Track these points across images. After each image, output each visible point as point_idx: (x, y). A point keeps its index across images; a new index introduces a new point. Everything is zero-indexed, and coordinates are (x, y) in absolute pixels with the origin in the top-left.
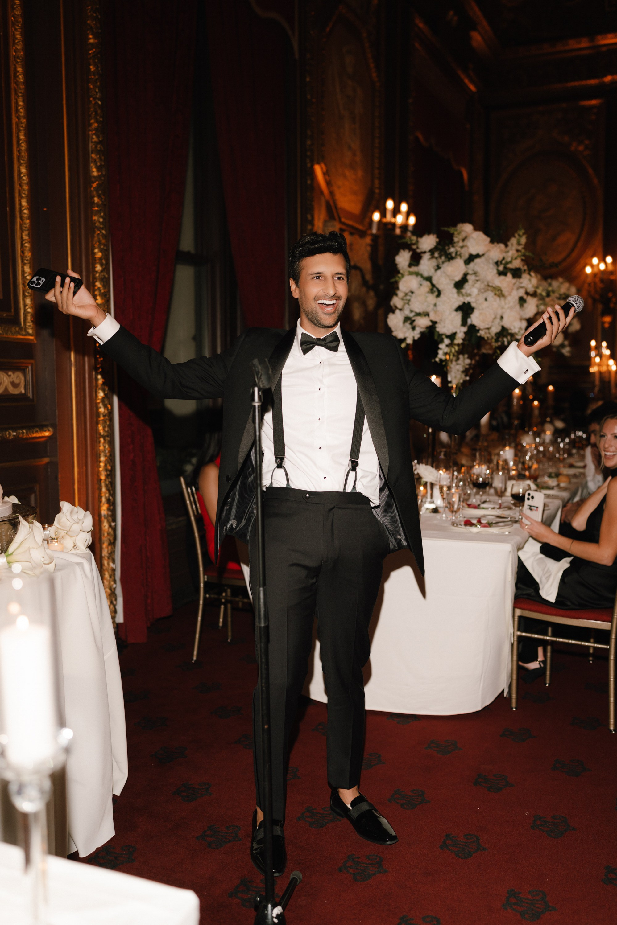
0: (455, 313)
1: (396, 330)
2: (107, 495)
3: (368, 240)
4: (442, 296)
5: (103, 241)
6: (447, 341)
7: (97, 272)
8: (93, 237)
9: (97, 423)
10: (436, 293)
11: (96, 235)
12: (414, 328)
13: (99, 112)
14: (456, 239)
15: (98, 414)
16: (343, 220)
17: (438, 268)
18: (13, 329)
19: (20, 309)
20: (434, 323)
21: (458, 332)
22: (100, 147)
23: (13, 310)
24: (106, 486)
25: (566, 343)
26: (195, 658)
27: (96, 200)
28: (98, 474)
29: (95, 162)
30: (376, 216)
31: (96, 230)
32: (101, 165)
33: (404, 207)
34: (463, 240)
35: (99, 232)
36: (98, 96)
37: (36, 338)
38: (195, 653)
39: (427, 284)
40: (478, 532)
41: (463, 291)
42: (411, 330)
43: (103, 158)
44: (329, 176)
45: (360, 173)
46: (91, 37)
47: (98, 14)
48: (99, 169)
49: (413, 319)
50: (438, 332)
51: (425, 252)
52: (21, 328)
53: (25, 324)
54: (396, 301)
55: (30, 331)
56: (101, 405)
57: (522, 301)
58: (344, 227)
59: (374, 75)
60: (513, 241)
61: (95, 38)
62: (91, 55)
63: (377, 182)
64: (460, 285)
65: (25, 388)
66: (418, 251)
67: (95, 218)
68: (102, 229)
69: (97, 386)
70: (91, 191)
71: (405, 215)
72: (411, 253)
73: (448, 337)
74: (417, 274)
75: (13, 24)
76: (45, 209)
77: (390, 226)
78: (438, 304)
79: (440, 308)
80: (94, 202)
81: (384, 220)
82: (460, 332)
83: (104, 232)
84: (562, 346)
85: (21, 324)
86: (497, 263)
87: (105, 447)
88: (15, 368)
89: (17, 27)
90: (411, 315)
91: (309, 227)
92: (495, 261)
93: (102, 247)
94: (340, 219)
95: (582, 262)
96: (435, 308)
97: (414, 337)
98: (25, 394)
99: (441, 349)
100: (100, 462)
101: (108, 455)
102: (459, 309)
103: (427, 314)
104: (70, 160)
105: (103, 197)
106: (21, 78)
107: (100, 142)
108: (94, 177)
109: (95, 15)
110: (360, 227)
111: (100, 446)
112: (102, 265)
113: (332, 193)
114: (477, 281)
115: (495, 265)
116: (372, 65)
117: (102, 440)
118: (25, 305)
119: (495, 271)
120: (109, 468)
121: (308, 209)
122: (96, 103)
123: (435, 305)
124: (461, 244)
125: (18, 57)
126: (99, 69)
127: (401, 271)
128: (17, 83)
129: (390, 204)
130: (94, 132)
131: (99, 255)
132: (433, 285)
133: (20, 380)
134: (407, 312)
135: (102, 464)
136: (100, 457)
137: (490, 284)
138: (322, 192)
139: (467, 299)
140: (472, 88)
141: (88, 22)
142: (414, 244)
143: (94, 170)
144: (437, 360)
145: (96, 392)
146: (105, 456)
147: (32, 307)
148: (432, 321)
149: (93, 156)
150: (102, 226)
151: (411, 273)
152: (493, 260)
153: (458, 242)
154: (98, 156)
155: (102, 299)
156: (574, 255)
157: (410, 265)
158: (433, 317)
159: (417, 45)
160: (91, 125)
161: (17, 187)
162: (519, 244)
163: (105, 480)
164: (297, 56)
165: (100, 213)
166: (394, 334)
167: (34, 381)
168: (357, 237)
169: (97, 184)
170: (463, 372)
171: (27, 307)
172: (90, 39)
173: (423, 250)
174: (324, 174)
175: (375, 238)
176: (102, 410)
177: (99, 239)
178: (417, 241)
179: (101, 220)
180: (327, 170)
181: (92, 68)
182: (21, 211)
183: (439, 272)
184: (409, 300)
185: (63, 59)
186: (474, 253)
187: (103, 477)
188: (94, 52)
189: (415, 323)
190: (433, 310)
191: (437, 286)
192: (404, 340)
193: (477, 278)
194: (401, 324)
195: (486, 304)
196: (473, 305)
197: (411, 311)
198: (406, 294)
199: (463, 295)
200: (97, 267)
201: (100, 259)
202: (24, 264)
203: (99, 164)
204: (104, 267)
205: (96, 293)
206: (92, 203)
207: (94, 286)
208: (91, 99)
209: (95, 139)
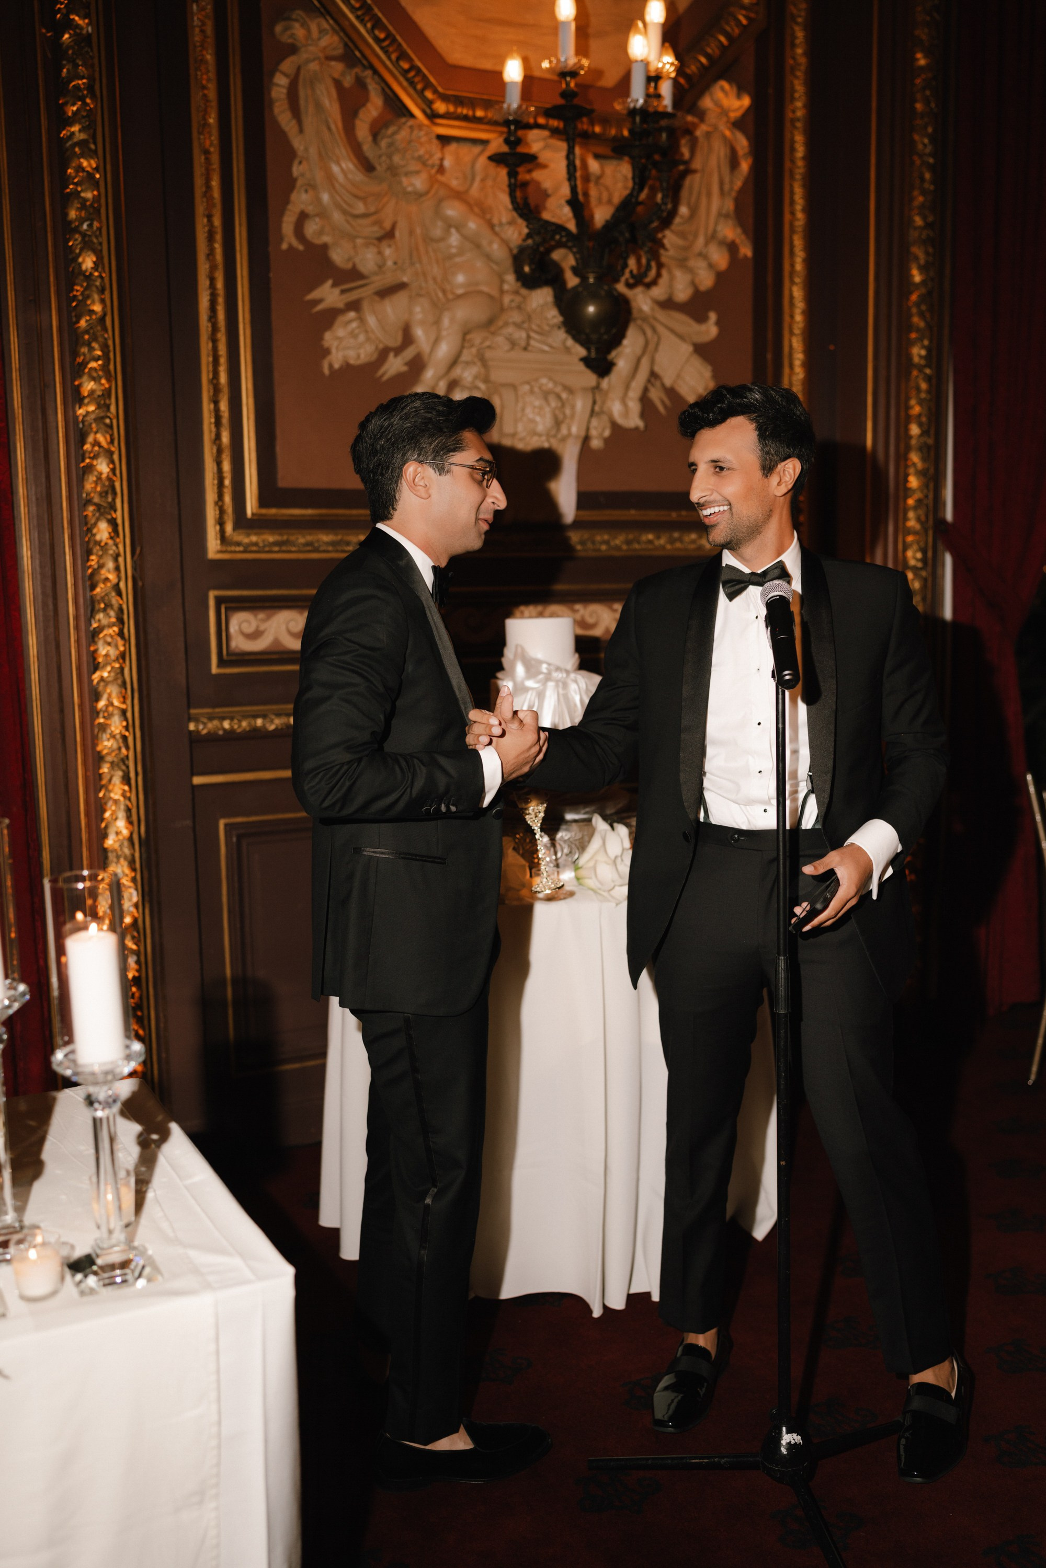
5: (924, 386)
7: (913, 436)
8: (908, 381)
11: (913, 378)
13: (927, 176)
22: (928, 234)
26: (1033, 1077)
27: (916, 319)
29: (918, 259)
31: (914, 369)
32: (927, 262)
35: (918, 373)
36: (928, 150)
38: (1035, 1069)
43: (931, 250)
46: (919, 55)
47: (934, 15)
48: (922, 269)
61: (925, 57)
62: (919, 87)
68: (925, 366)
75: (793, 70)
76: (832, 347)
80: (912, 326)
83: (927, 372)
89: (799, 74)
93: (923, 395)
104: (877, 264)
105: (928, 315)
106: (800, 151)
107: (928, 225)
108: (914, 284)
109: (929, 18)
112: (920, 425)
122: (923, 163)
125: (798, 120)
126: (933, 105)
128: (793, 161)
130: (918, 211)
131: (917, 410)
141: (917, 32)
150: (923, 362)
155: (918, 480)
160: (912, 200)
161: (787, 318)
165: (922, 341)
169: (919, 296)
172: (920, 60)
177: (920, 382)
179: (923, 352)
181: (919, 106)
182: (791, 356)
185: (874, 105)
188: (926, 79)
200: (913, 429)
201: (920, 415)
203: (922, 262)
204: (925, 428)
205: (911, 470)
206: (910, 327)
207: (906, 458)
208: (916, 158)
209: (918, 221)
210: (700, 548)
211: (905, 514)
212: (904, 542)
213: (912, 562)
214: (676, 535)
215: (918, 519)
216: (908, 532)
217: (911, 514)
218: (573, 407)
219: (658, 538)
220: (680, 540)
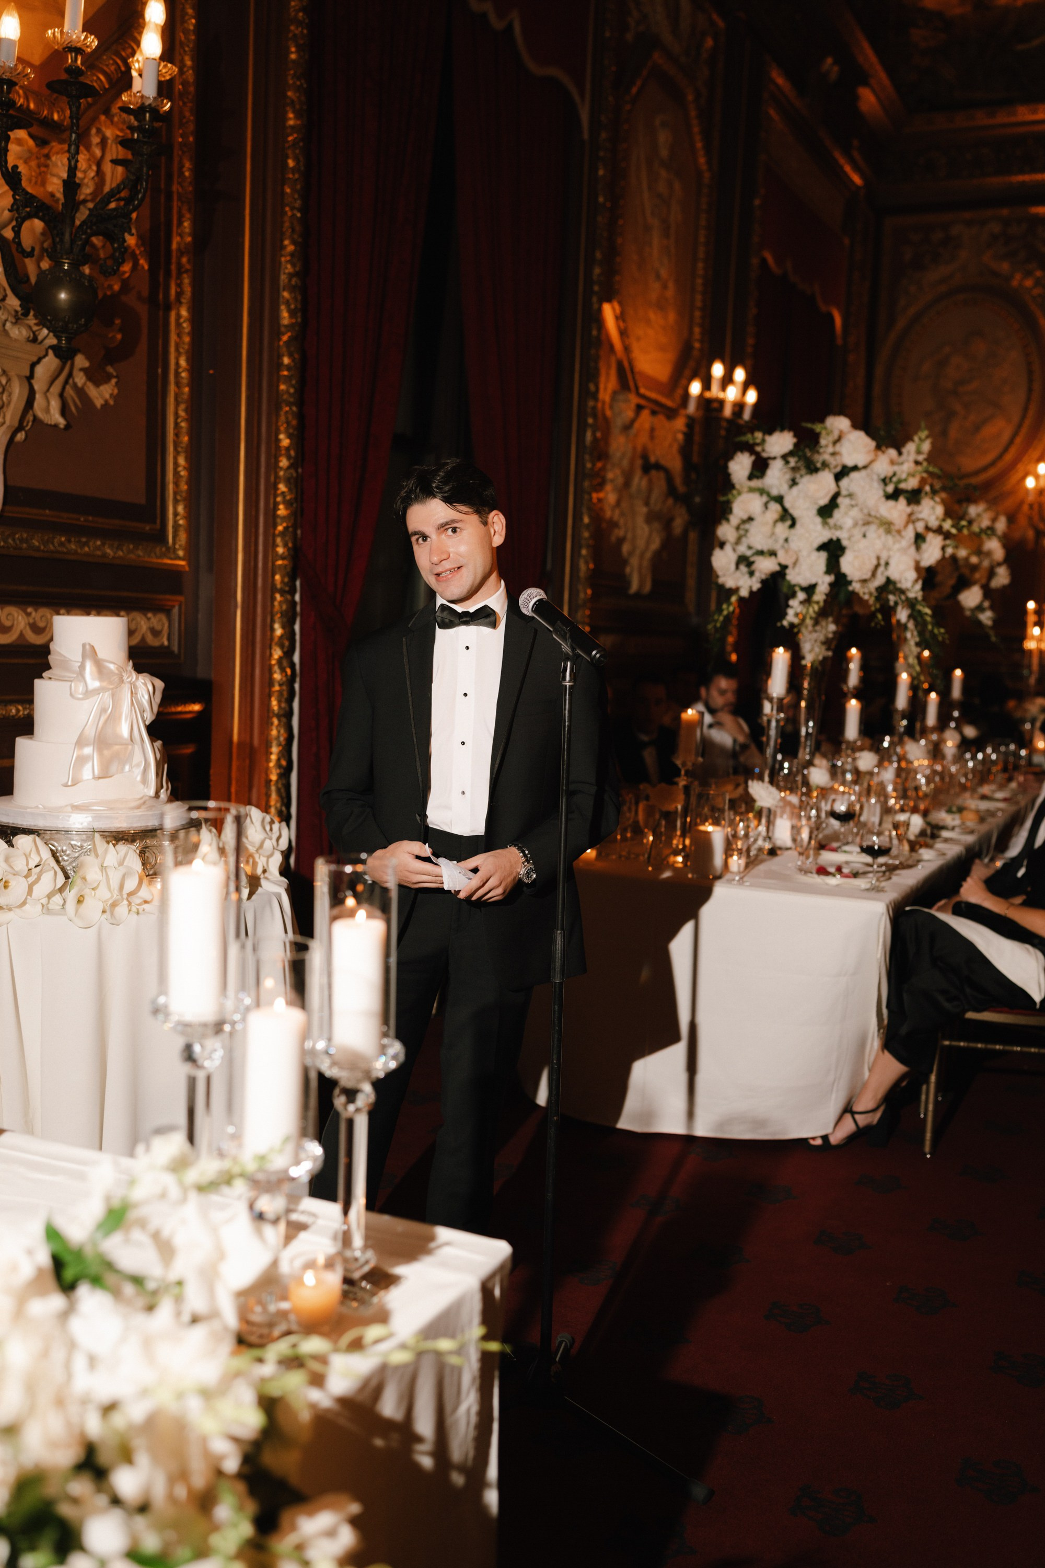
0: (816, 554)
1: (724, 575)
2: (278, 805)
3: (680, 424)
4: (798, 526)
5: (292, 422)
6: (801, 596)
7: (281, 468)
8: (278, 416)
9: (270, 696)
10: (789, 523)
11: (282, 413)
12: (751, 574)
13: (298, 228)
14: (823, 442)
15: (271, 682)
16: (642, 391)
17: (794, 483)
18: (158, 550)
19: (168, 520)
20: (784, 567)
21: (820, 582)
22: (296, 282)
23: (158, 521)
24: (278, 791)
25: (986, 604)
27: (286, 360)
28: (267, 771)
29: (287, 303)
30: (695, 388)
31: (283, 405)
32: (296, 307)
33: (740, 374)
34: (835, 442)
35: (287, 409)
36: (298, 204)
37: (189, 564)
39: (775, 507)
40: (837, 885)
41: (831, 521)
42: (747, 576)
43: (299, 298)
44: (624, 321)
45: (672, 316)
46: (291, 115)
47: (303, 81)
48: (292, 313)
49: (752, 559)
50: (789, 582)
51: (774, 458)
52: (168, 549)
53: (174, 543)
54: (726, 531)
55: (181, 553)
56: (276, 668)
57: (919, 539)
58: (642, 402)
59: (702, 160)
60: (910, 447)
61: (296, 118)
62: (291, 143)
63: (697, 330)
64: (826, 511)
65: (169, 639)
66: (765, 455)
67: (283, 387)
68: (292, 403)
69: (272, 639)
70: (279, 346)
71: (740, 387)
72: (753, 458)
73: (803, 589)
74: (762, 491)
76: (211, 372)
77: (715, 405)
78: (790, 540)
79: (794, 545)
80: (282, 364)
81: (708, 395)
82: (823, 582)
83: (294, 409)
84: (980, 608)
85: (168, 543)
86: (885, 481)
87: (279, 732)
88: (158, 608)
89: (186, 100)
90: (749, 553)
91: (591, 403)
92: (882, 476)
93: (291, 431)
94: (637, 388)
95: (1021, 468)
96: (786, 545)
97: (751, 587)
98: (168, 647)
99: (792, 607)
100: (271, 753)
101: (283, 743)
102: (822, 547)
103: (773, 553)
105: (296, 356)
106: (188, 176)
107: (296, 274)
108: (286, 326)
109: (298, 83)
110: (668, 403)
111: (272, 730)
112: (289, 457)
113: (627, 349)
114: (852, 506)
115: (882, 484)
116: (699, 145)
117: (276, 721)
118: (176, 514)
119: (881, 493)
120: (284, 763)
121: (591, 375)
122: (293, 215)
123: (786, 540)
124: (831, 449)
125: (185, 145)
126: (301, 164)
127: (737, 486)
129: (718, 370)
130: (288, 258)
131: (285, 442)
132: (785, 510)
133: (163, 625)
134: (742, 549)
135: (274, 757)
136: (271, 747)
137: (873, 513)
138: (611, 347)
139: (835, 535)
140: (857, 179)
141: (289, 94)
142: (758, 444)
143: (285, 314)
144: (785, 623)
145: (270, 648)
146: (279, 745)
147: (184, 518)
148: (780, 565)
149: (286, 294)
150: (292, 400)
151: (752, 490)
152: (878, 476)
153: (826, 446)
154: (293, 295)
155: (286, 508)
156: (1009, 457)
157: (751, 477)
158: (783, 558)
159: (772, 112)
160: (284, 247)
161: (173, 337)
162: (919, 452)
163: (277, 781)
164: (586, 136)
165: (291, 380)
166: (721, 580)
167: (183, 628)
168: (661, 418)
169: (289, 337)
170: (823, 643)
171: (178, 518)
172: (290, 119)
173: (772, 455)
174: (617, 318)
175: (691, 422)
176: (277, 676)
177: (287, 418)
178: (763, 441)
179: (292, 390)
180: (622, 313)
181: (291, 163)
182: (177, 374)
183: (795, 490)
184: (747, 531)
186: (850, 463)
187: (274, 777)
188: (295, 138)
189: (754, 567)
190: (783, 547)
191: (791, 511)
192: (737, 590)
193: (853, 503)
194: (733, 566)
195: (863, 543)
196: (845, 543)
197: (750, 548)
198: (744, 522)
199: (830, 528)
200: (281, 461)
201: (288, 449)
202: (177, 453)
203: (293, 306)
204: (292, 461)
205: (279, 499)
206: (280, 365)
207: (276, 489)
208: (287, 209)
209: (289, 268)
210: (105, 555)
211: (274, 541)
212: (273, 564)
213: (279, 586)
214: (84, 540)
215: (285, 545)
216: (277, 556)
217: (279, 540)
218: (10, 395)
219: (69, 541)
220: (86, 544)
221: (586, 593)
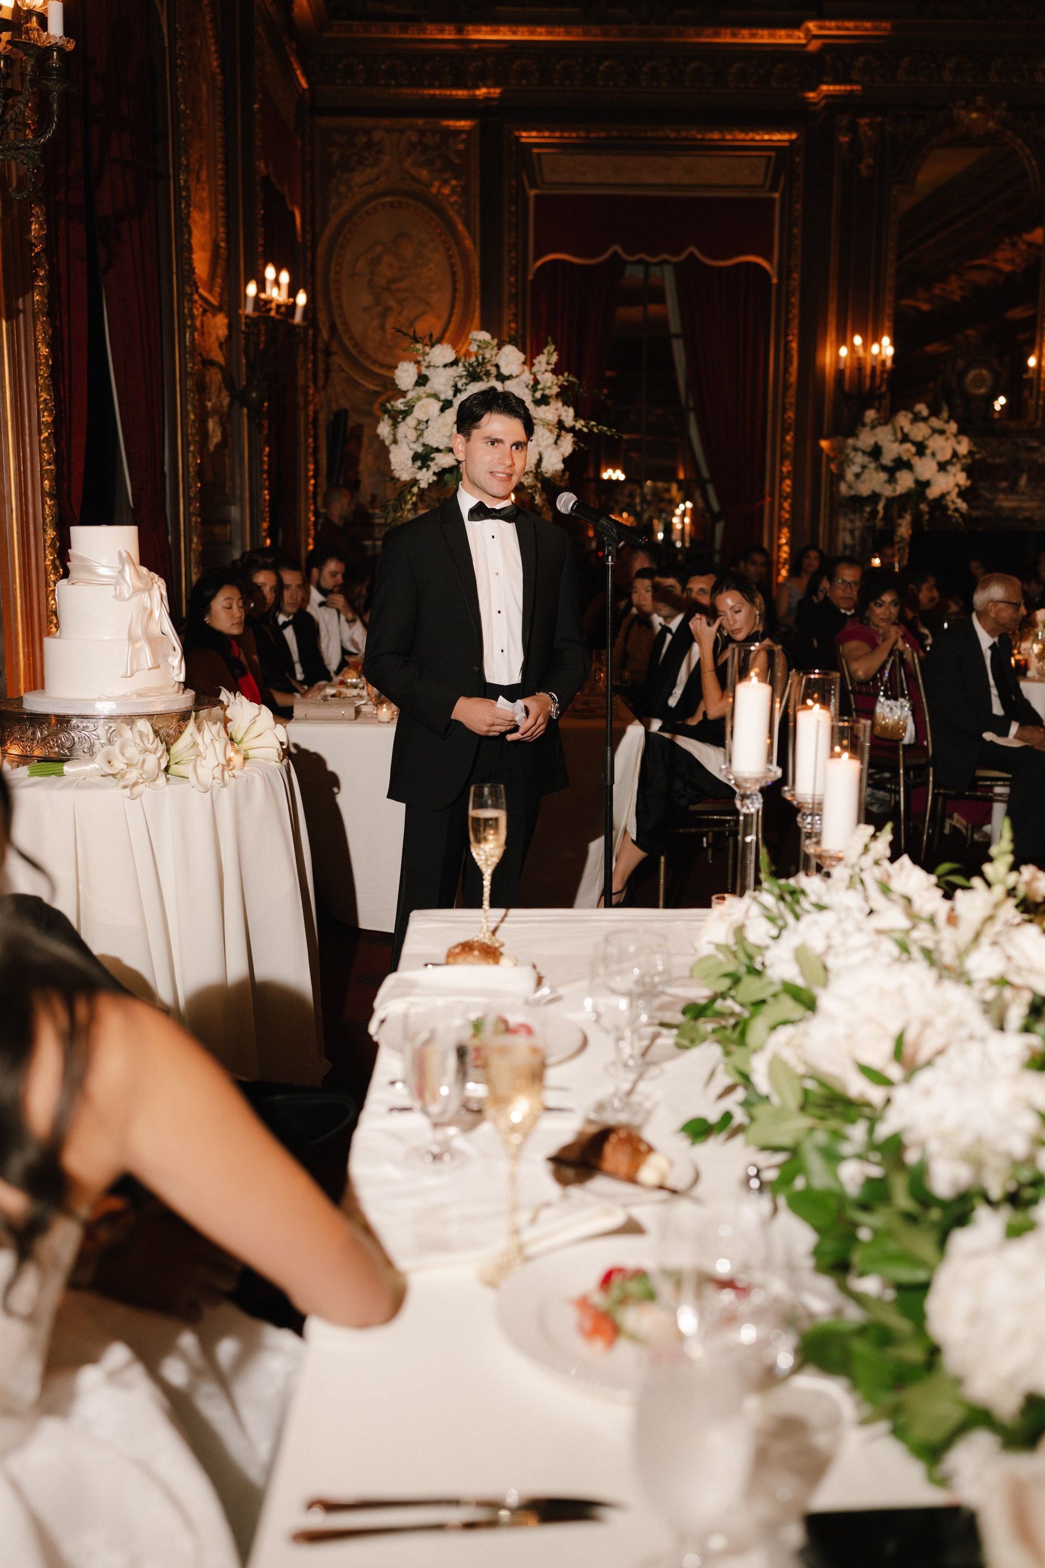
1: (401, 470)
7: (42, 376)
9: (48, 595)
11: (39, 323)
12: (428, 468)
16: (200, 290)
27: (40, 272)
30: (252, 289)
33: (285, 277)
42: (424, 470)
45: (207, 217)
48: (41, 226)
51: (436, 367)
59: (215, 64)
67: (37, 297)
70: (32, 257)
71: (282, 288)
72: (417, 367)
77: (266, 305)
80: (36, 276)
81: (263, 296)
83: (49, 319)
91: (188, 305)
97: (428, 480)
103: (451, 450)
105: (47, 267)
110: (213, 301)
121: (186, 278)
129: (270, 272)
131: (44, 351)
140: (303, 83)
142: (421, 355)
143: (35, 228)
148: (457, 460)
149: (35, 208)
150: (46, 310)
151: (423, 396)
154: (40, 207)
155: (49, 415)
157: (418, 384)
162: (550, 362)
164: (166, 43)
166: (397, 475)
168: (209, 315)
173: (434, 365)
175: (249, 322)
176: (52, 577)
177: (44, 328)
178: (425, 352)
179: (45, 301)
186: (505, 372)
192: (415, 482)
194: (408, 462)
198: (421, 423)
200: (42, 369)
201: (46, 358)
211: (41, 447)
212: (42, 469)
216: (44, 462)
217: (44, 446)
221: (197, 487)
